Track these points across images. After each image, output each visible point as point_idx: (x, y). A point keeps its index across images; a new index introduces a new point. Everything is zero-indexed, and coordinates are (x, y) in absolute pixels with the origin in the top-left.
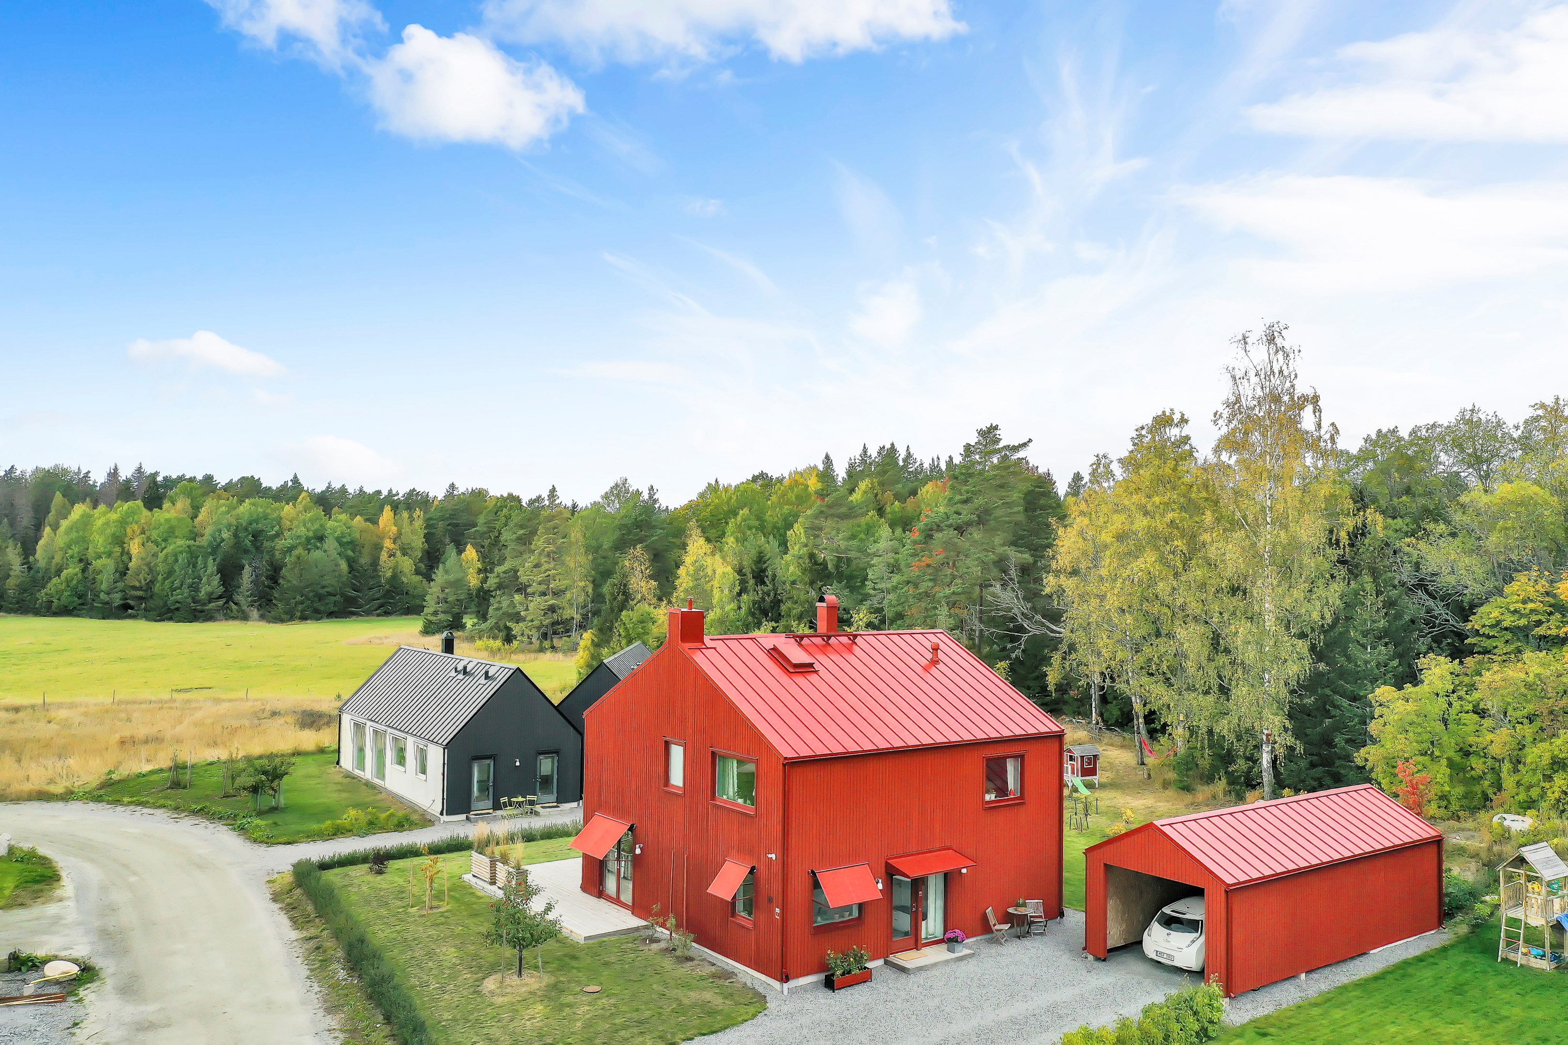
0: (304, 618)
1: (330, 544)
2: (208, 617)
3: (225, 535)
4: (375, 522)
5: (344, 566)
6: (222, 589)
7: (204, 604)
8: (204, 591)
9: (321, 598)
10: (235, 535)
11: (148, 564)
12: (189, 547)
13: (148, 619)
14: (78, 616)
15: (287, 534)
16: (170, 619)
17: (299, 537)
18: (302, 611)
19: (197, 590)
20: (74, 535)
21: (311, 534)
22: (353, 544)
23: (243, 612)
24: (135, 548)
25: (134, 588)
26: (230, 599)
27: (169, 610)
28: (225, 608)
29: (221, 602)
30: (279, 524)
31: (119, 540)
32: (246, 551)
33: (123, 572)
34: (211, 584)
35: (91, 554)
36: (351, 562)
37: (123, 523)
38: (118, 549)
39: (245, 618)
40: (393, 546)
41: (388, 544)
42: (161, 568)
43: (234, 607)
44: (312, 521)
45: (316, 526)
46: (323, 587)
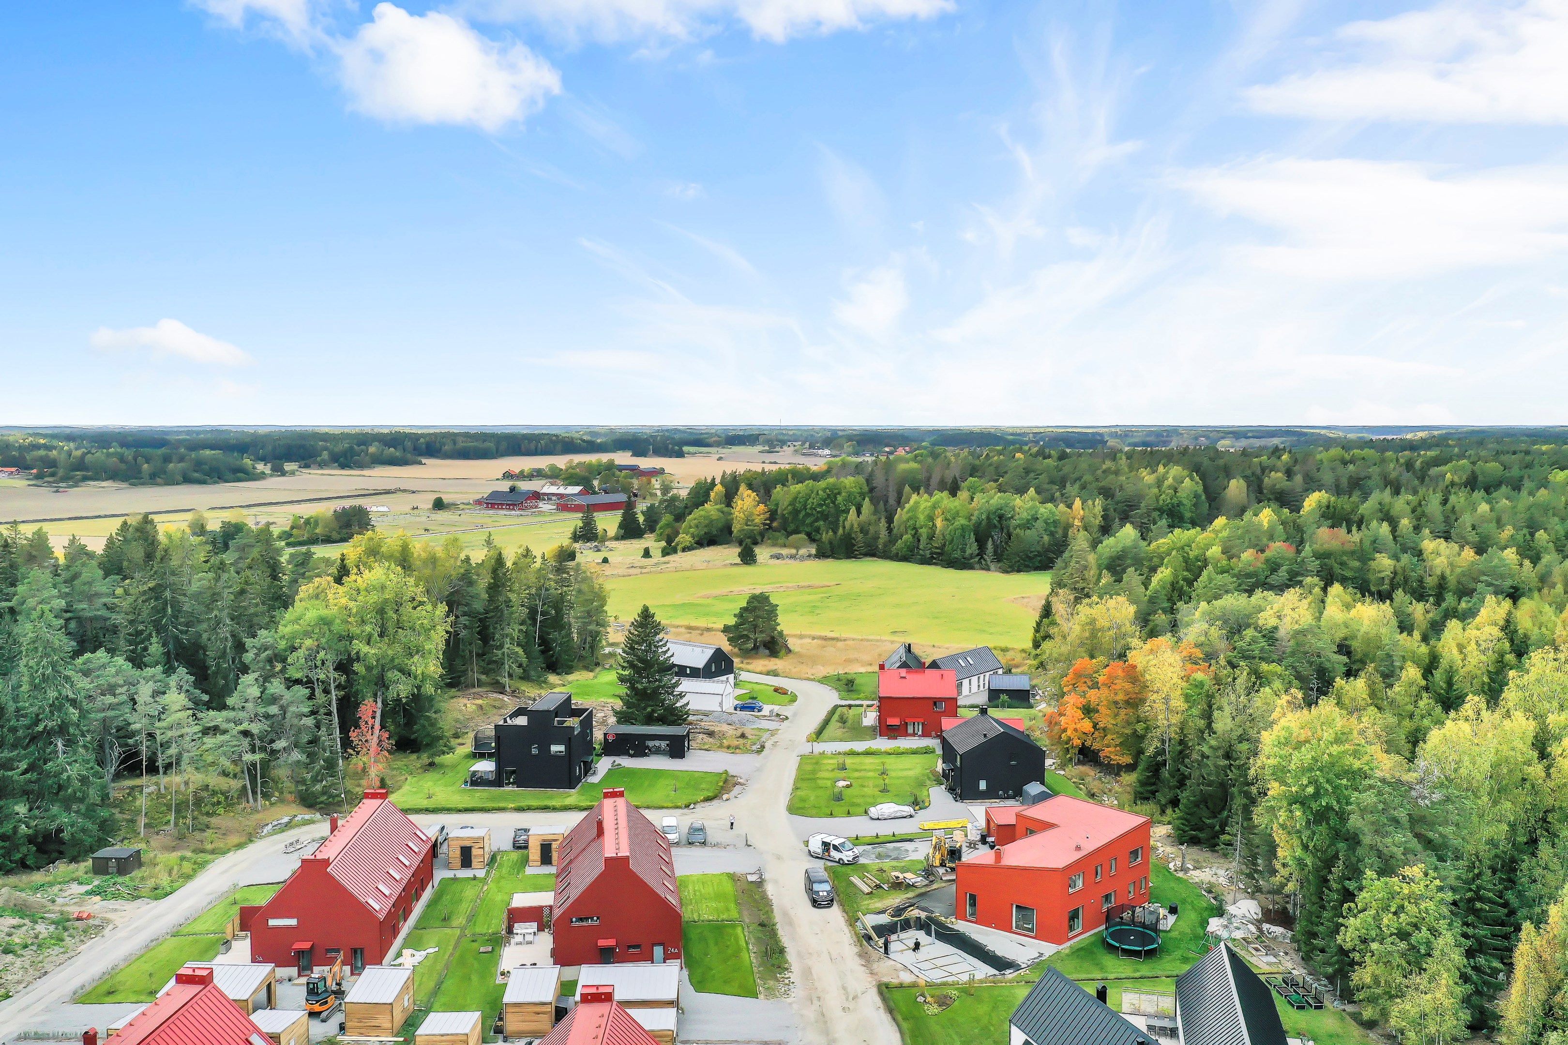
0: (1019, 571)
1: (1040, 524)
2: (971, 567)
3: (984, 517)
4: (1070, 506)
5: (1046, 538)
6: (977, 552)
7: (969, 560)
8: (968, 552)
9: (1030, 558)
10: (988, 518)
11: (943, 534)
12: (962, 526)
13: (943, 567)
14: (910, 562)
15: (1017, 517)
16: (952, 567)
17: (1023, 519)
18: (1019, 566)
19: (964, 552)
20: (910, 514)
21: (1029, 517)
22: (1056, 523)
23: (987, 565)
24: (939, 523)
25: (936, 548)
26: (982, 558)
27: (952, 562)
28: (979, 562)
29: (977, 559)
30: (1014, 510)
31: (931, 518)
32: (995, 527)
33: (931, 537)
34: (972, 548)
35: (918, 526)
36: (1052, 534)
37: (934, 507)
38: (931, 524)
39: (987, 569)
40: (1080, 524)
41: (1077, 523)
42: (948, 537)
43: (983, 562)
44: (1031, 508)
45: (1033, 512)
46: (1032, 552)
